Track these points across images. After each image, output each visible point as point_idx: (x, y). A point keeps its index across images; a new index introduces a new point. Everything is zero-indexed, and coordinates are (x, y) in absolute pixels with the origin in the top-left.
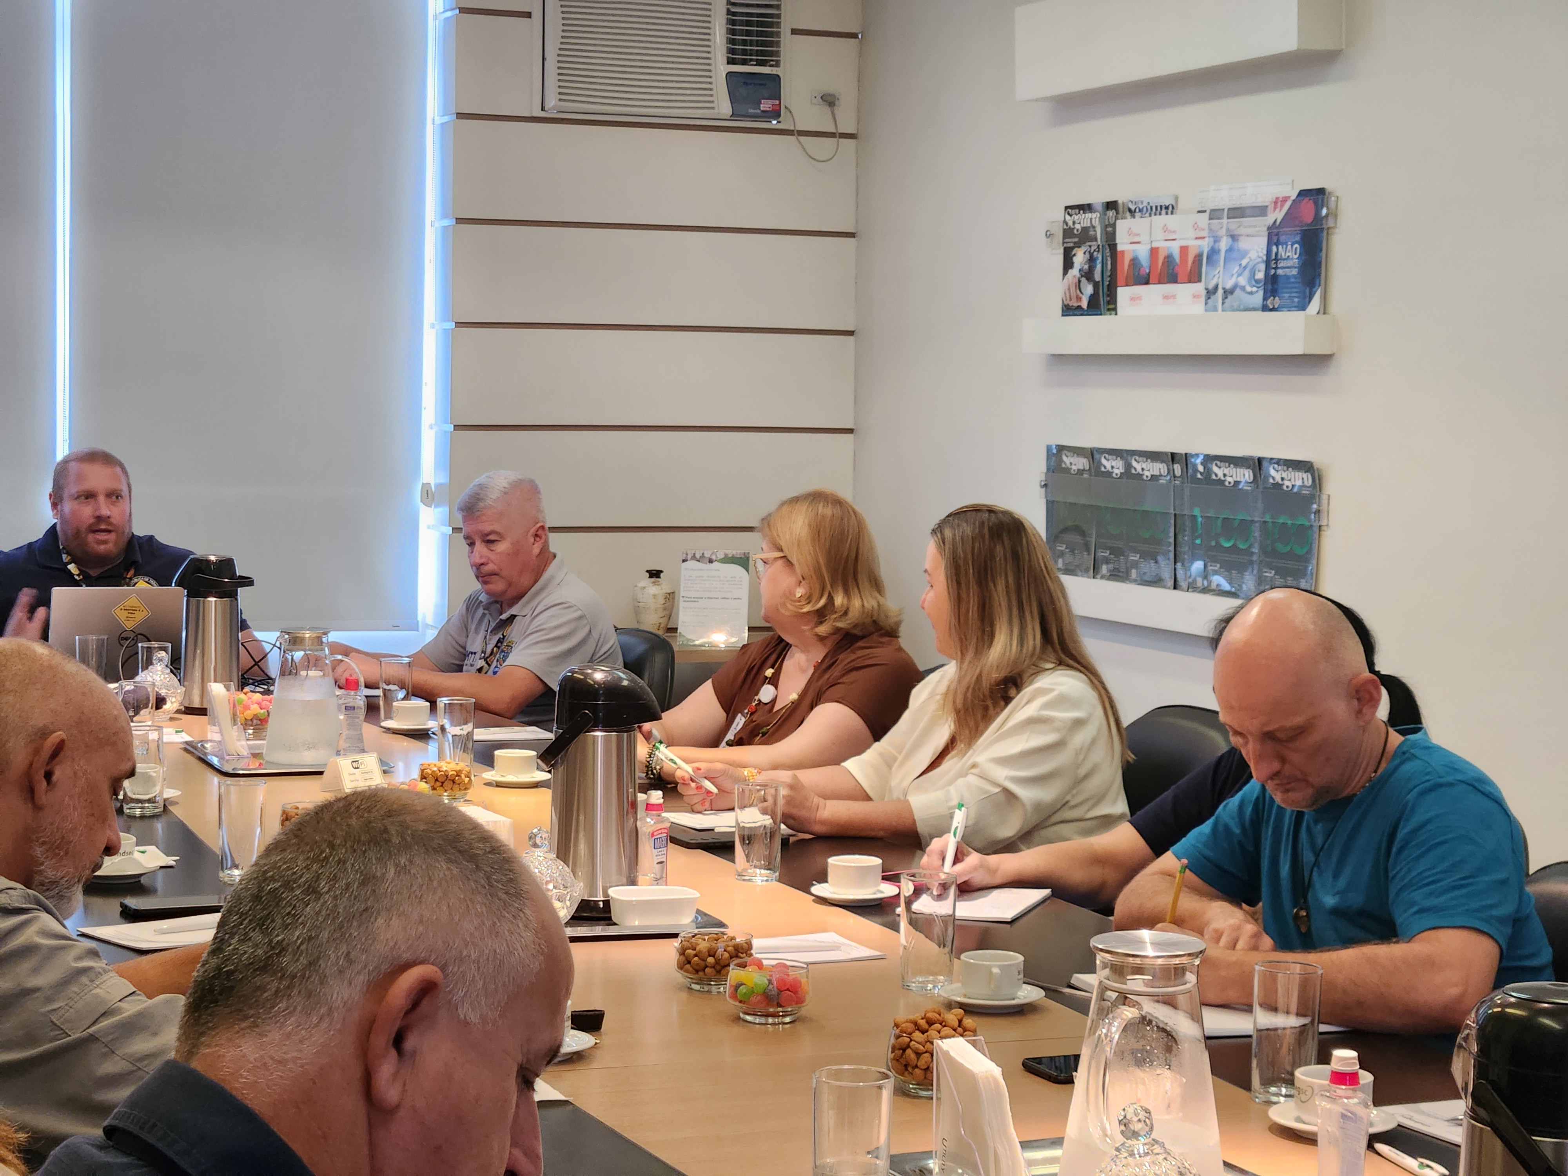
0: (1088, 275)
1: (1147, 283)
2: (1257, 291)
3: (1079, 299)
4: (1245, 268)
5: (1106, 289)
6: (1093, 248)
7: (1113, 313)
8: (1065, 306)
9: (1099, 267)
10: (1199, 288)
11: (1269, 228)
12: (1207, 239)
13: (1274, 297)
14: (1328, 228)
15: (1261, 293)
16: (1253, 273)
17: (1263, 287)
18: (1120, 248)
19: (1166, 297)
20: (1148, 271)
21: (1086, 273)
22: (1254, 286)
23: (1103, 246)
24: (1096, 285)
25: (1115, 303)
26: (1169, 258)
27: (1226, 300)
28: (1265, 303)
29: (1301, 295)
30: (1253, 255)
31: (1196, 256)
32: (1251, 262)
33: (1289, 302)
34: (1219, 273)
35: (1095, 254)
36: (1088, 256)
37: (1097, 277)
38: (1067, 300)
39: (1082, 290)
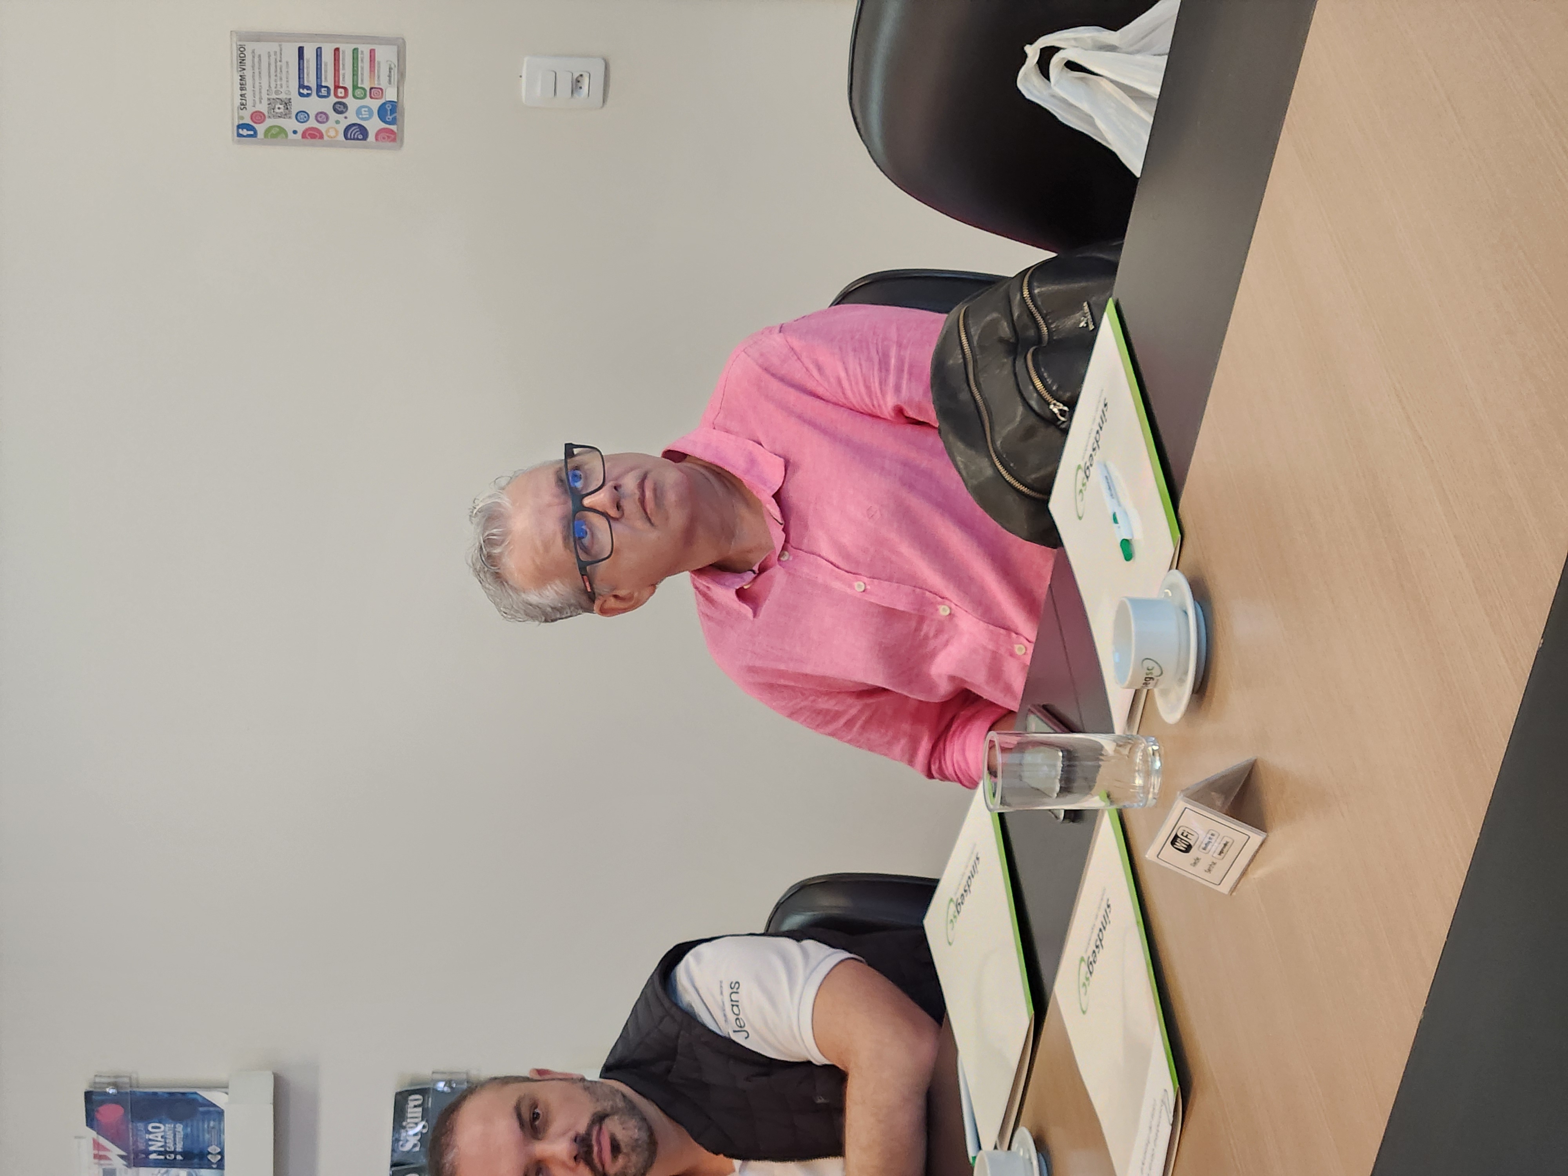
15: (204, 1172)
17: (196, 1170)
28: (215, 1166)
29: (206, 1117)
33: (214, 1133)
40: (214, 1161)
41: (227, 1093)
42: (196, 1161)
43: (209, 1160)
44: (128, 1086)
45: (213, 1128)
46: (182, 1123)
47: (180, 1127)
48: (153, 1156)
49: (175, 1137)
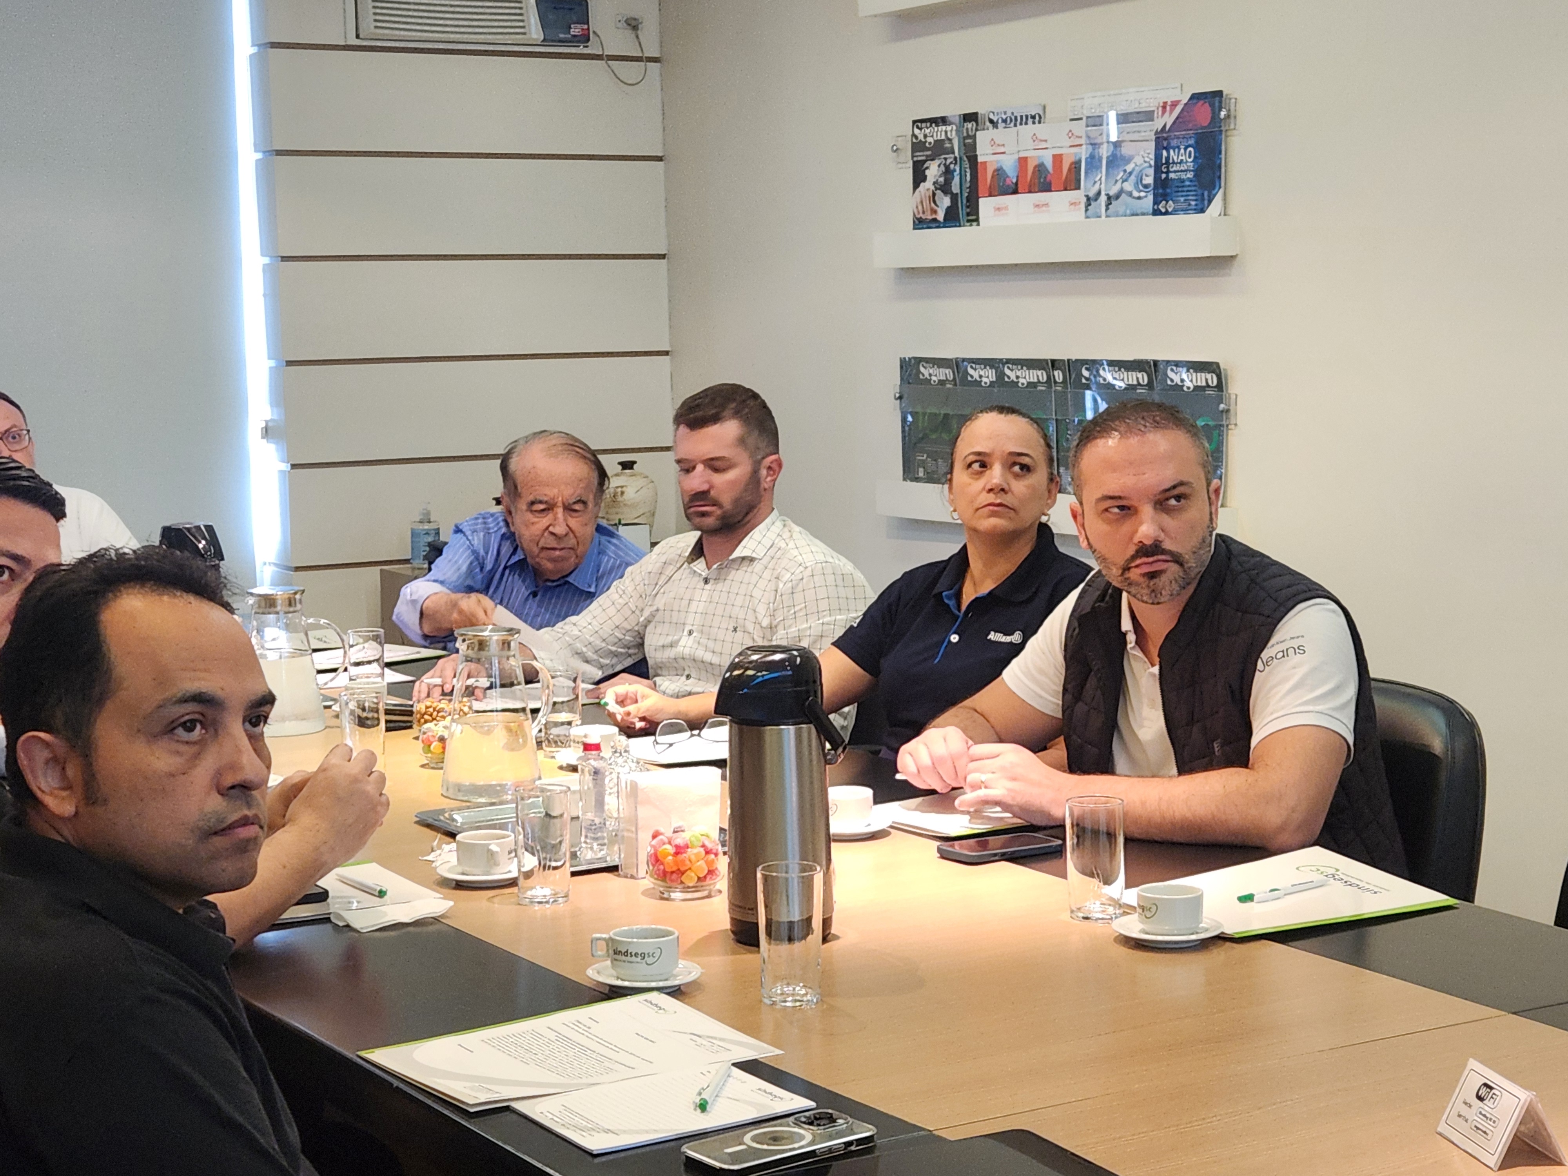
0: (945, 187)
1: (1015, 192)
2: (1146, 197)
3: (934, 212)
4: (1130, 173)
5: (965, 201)
6: (948, 161)
7: (975, 224)
8: (917, 219)
9: (956, 179)
10: (1077, 195)
11: (1156, 133)
12: (1084, 147)
13: (1167, 202)
14: (1226, 131)
15: (1151, 197)
16: (1140, 179)
17: (1152, 192)
18: (980, 159)
19: (1037, 206)
20: (1014, 181)
21: (941, 186)
22: (1142, 191)
23: (961, 159)
24: (954, 198)
25: (977, 214)
26: (1040, 168)
27: (1110, 206)
28: (1156, 207)
29: (1199, 198)
30: (1138, 160)
31: (1072, 164)
32: (1137, 168)
33: (1184, 206)
34: (1100, 179)
35: (952, 166)
36: (943, 168)
37: (955, 189)
38: (919, 213)
39: (938, 203)
40: (1160, 207)
41: (1220, 215)
42: (1161, 191)
43: (1161, 202)
44: (1227, 128)
45: (1190, 205)
46: (1194, 176)
47: (1190, 175)
48: (1165, 153)
49: (1182, 171)
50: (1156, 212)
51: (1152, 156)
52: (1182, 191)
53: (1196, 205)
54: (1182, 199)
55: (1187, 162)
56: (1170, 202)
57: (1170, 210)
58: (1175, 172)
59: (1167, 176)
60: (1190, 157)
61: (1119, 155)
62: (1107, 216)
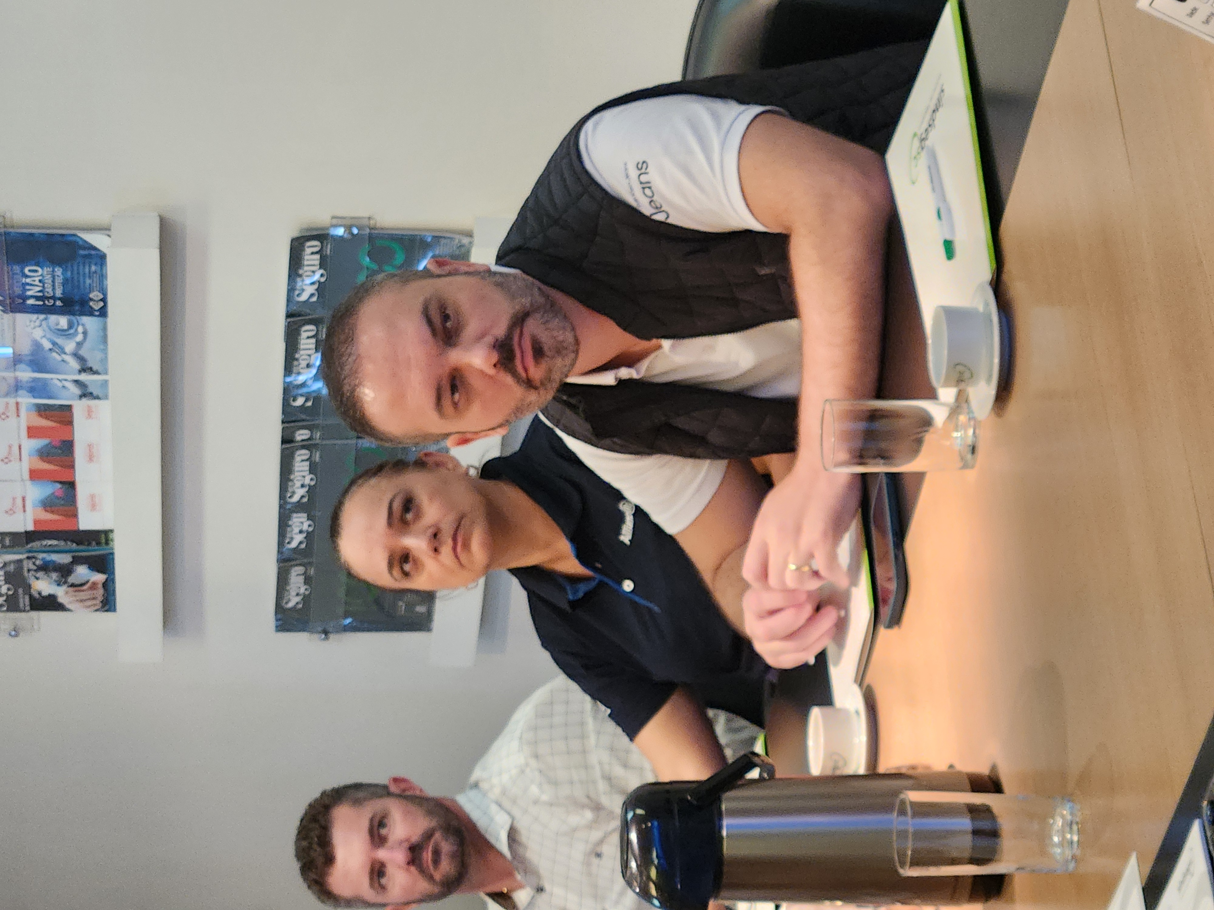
0: (65, 571)
1: (73, 485)
2: (83, 325)
3: (94, 586)
4: (54, 344)
6: (32, 567)
7: (111, 536)
8: (102, 606)
9: (55, 557)
10: (79, 408)
12: (19, 400)
13: (91, 300)
14: (5, 226)
15: (86, 320)
16: (62, 332)
17: (78, 317)
18: (30, 528)
19: (91, 458)
20: (59, 486)
21: (62, 576)
22: (76, 330)
24: (77, 561)
25: (98, 532)
26: (44, 454)
27: (94, 369)
28: (97, 313)
29: (87, 261)
30: (38, 334)
31: (41, 415)
32: (48, 336)
33: (96, 278)
34: (60, 380)
35: (38, 562)
36: (40, 574)
37: (64, 559)
38: (95, 605)
39: (83, 582)
40: (96, 308)
41: (109, 236)
42: (77, 308)
43: (91, 307)
45: (95, 272)
46: (61, 266)
47: (59, 271)
48: (31, 302)
49: (53, 282)
50: (103, 313)
51: (34, 317)
52: (79, 281)
53: (96, 264)
54: (88, 281)
55: (41, 275)
56: (91, 296)
57: (101, 296)
58: (54, 289)
59: (60, 299)
60: (36, 271)
61: (29, 358)
62: (106, 373)
